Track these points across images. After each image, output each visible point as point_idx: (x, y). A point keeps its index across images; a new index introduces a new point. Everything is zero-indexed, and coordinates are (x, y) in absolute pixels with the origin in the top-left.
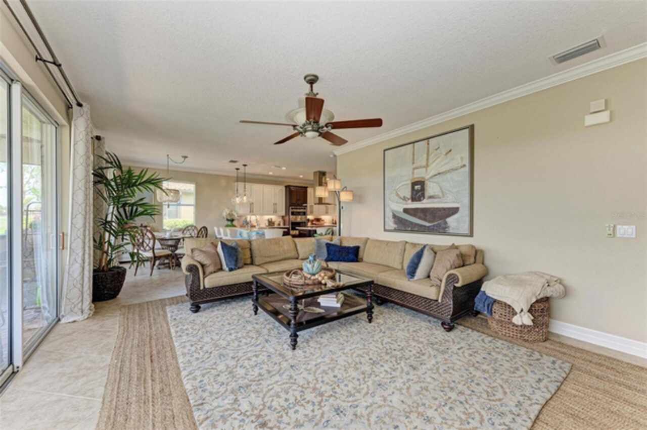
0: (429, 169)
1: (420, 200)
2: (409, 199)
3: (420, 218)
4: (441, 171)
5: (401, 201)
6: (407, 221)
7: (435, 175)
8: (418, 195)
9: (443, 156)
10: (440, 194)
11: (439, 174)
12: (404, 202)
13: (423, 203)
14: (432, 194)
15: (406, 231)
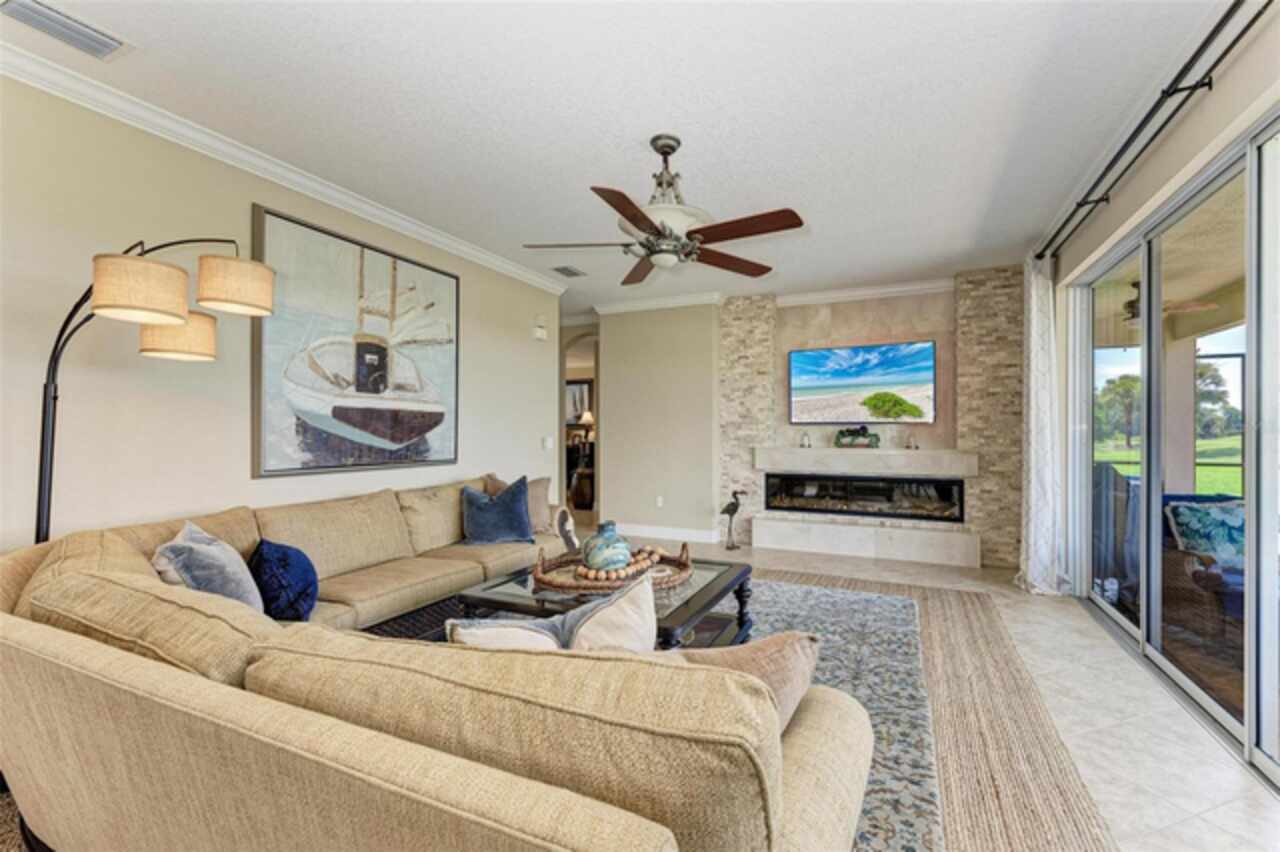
0: (399, 323)
1: (376, 391)
2: (349, 384)
3: (375, 432)
4: (418, 338)
5: (327, 385)
6: (343, 440)
7: (408, 343)
8: (371, 379)
9: (420, 309)
10: (417, 386)
11: (415, 342)
12: (337, 390)
13: (382, 398)
14: (401, 381)
15: (341, 467)
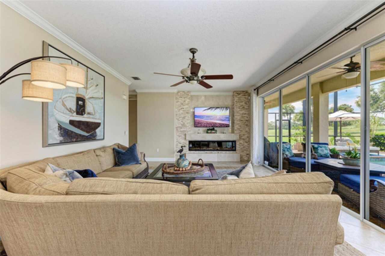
0: (88, 91)
1: (82, 115)
2: (74, 112)
3: (82, 129)
4: (94, 96)
5: (68, 112)
6: (72, 132)
7: (91, 98)
8: (81, 110)
9: (94, 86)
10: (94, 114)
11: (93, 98)
12: (71, 114)
13: (83, 117)
14: (89, 111)
15: (72, 142)
